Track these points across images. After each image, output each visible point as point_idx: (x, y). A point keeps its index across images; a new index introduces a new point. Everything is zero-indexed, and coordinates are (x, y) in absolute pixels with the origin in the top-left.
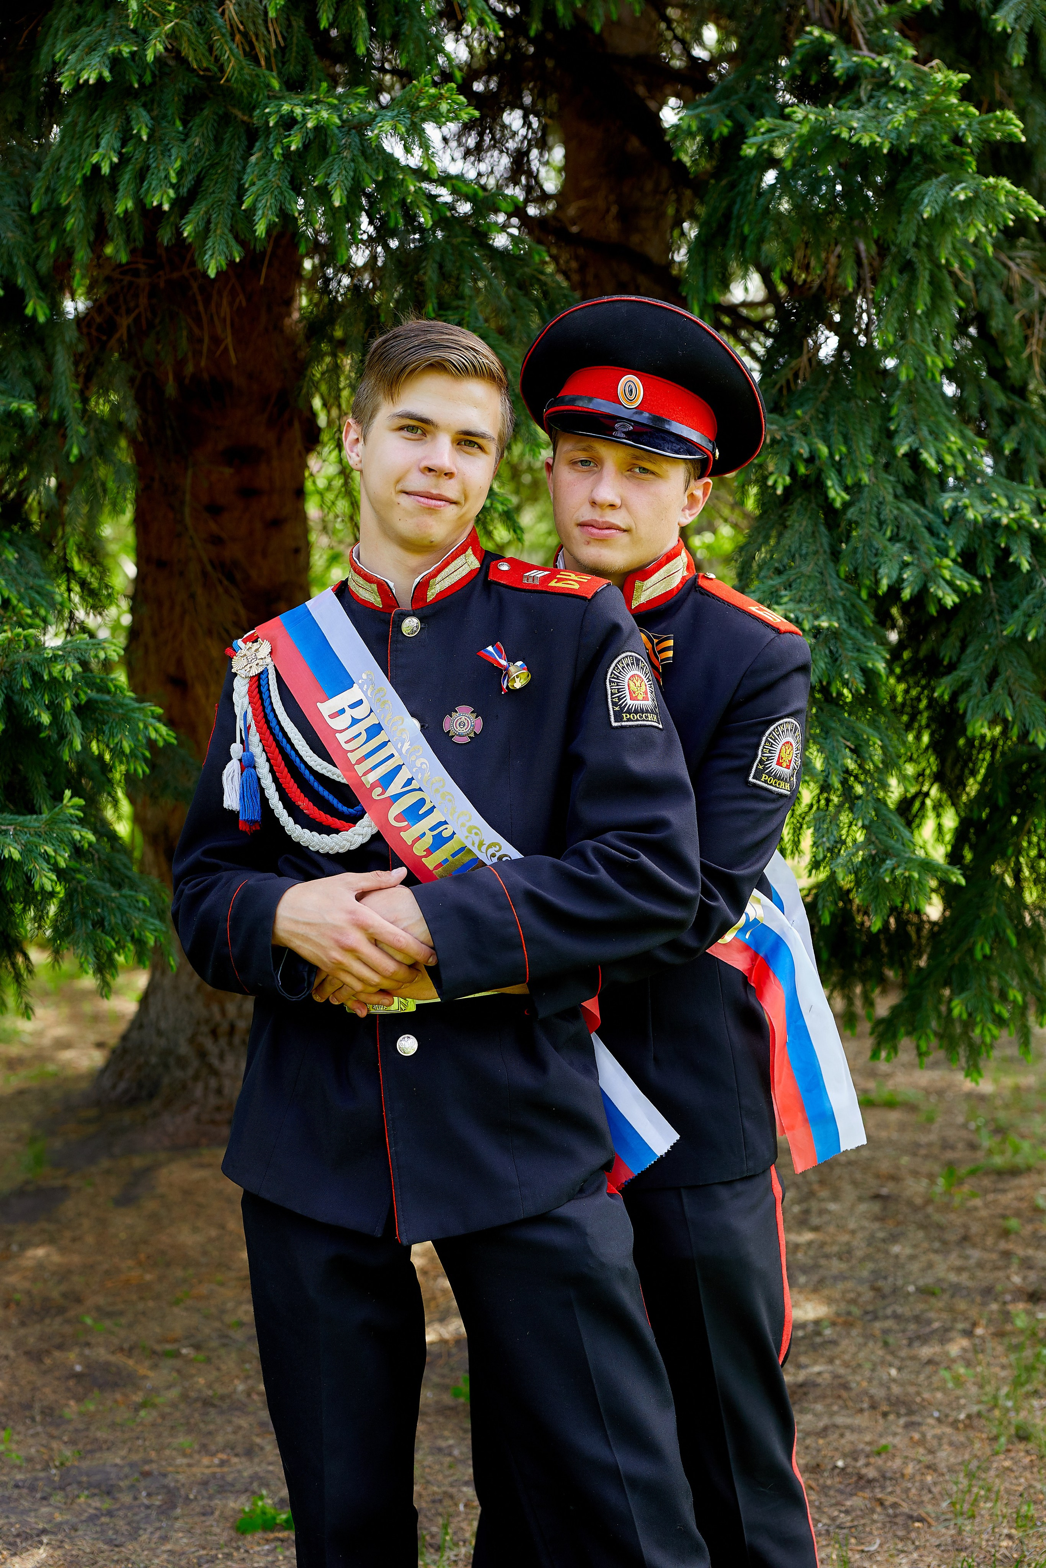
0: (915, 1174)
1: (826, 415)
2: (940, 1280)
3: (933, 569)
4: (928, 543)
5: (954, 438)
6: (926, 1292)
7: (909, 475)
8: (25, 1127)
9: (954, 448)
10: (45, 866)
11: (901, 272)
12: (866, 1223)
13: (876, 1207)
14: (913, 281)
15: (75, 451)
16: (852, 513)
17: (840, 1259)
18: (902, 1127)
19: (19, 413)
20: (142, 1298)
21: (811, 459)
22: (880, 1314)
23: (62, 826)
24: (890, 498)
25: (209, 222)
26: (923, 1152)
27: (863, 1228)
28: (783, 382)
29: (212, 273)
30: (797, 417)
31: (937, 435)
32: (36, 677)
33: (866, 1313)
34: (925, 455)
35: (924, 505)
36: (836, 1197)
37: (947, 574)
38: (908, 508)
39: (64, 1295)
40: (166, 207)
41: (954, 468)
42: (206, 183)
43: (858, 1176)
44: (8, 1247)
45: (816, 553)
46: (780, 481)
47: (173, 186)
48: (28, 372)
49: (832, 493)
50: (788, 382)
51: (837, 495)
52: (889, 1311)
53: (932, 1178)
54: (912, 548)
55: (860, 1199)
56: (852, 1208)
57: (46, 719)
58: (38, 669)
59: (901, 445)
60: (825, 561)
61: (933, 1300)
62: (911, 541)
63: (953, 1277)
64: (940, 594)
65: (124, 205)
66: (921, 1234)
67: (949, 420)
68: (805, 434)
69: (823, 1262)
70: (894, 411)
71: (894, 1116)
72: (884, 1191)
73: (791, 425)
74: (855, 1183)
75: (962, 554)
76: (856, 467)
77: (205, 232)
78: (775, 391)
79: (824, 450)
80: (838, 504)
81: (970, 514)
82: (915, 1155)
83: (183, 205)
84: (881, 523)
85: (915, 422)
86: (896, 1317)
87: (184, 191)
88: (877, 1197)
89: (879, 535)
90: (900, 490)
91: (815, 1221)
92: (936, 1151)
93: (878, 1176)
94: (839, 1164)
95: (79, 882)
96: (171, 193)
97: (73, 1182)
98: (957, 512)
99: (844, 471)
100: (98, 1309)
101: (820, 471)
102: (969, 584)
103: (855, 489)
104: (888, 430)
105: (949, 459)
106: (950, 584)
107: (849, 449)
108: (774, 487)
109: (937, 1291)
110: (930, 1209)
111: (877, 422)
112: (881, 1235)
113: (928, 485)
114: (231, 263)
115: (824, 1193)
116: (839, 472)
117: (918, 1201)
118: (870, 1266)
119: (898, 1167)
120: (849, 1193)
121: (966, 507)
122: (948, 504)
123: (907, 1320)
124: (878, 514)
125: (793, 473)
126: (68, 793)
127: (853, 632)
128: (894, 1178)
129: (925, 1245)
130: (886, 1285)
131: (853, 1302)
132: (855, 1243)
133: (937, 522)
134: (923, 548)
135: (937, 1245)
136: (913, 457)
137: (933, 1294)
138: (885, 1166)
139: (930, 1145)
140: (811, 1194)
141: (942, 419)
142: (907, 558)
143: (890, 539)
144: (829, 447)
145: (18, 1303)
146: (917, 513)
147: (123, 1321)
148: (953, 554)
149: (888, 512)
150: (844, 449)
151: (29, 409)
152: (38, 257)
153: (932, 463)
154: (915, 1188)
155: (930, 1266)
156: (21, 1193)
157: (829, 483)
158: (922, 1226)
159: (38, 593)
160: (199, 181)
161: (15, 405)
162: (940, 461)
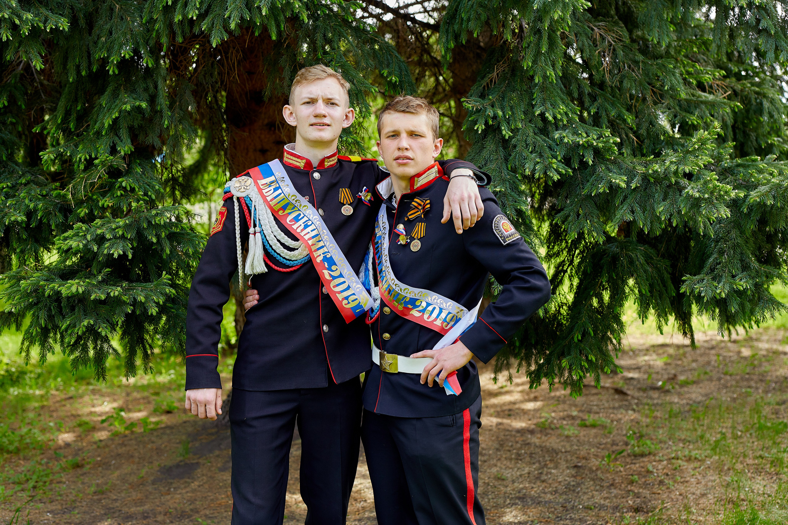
0: (596, 456)
1: (503, 98)
2: (596, 503)
3: (549, 164)
4: (548, 153)
5: (562, 107)
6: (588, 508)
7: (540, 124)
8: (184, 437)
9: (562, 111)
11: (535, 34)
12: (567, 478)
13: (573, 472)
14: (540, 38)
15: (166, 122)
16: (514, 141)
17: (552, 494)
18: (596, 436)
19: (139, 107)
20: (226, 511)
21: (495, 117)
22: (563, 517)
24: (531, 134)
25: (213, 24)
26: (602, 446)
27: (565, 480)
28: (485, 84)
29: (214, 45)
30: (490, 99)
31: (554, 106)
32: (149, 223)
33: (558, 517)
34: (547, 115)
35: (549, 138)
36: (556, 467)
37: (555, 166)
38: (540, 139)
39: (192, 510)
40: (195, 18)
41: (561, 120)
42: (213, 7)
43: (569, 457)
44: (169, 489)
45: (497, 159)
46: (480, 127)
47: (198, 9)
48: (146, 90)
49: (504, 132)
50: (487, 84)
51: (506, 133)
52: (568, 517)
53: (603, 458)
54: (541, 156)
55: (568, 468)
56: (562, 473)
57: (155, 240)
59: (537, 110)
60: (502, 163)
61: (590, 512)
62: (540, 153)
63: (602, 502)
64: (551, 175)
65: (178, 18)
66: (591, 483)
67: (562, 99)
68: (493, 106)
69: (542, 495)
70: (535, 95)
71: (593, 431)
72: (580, 464)
73: (486, 103)
74: (567, 461)
75: (564, 158)
76: (516, 121)
77: (212, 28)
78: (481, 88)
79: (500, 113)
80: (507, 137)
81: (566, 140)
82: (598, 448)
83: (202, 17)
84: (527, 145)
85: (544, 100)
86: (571, 519)
87: (202, 11)
88: (576, 466)
89: (526, 150)
90: (536, 131)
91: (544, 477)
92: (609, 446)
93: (577, 458)
94: (562, 452)
96: (197, 12)
97: (201, 461)
98: (561, 139)
99: (511, 123)
100: (206, 515)
101: (499, 123)
102: (566, 171)
103: (515, 131)
104: (532, 104)
105: (559, 117)
106: (556, 171)
107: (513, 113)
108: (477, 129)
109: (593, 507)
110: (599, 473)
111: (526, 100)
112: (572, 483)
113: (550, 128)
115: (551, 465)
116: (508, 123)
117: (594, 468)
118: (564, 497)
119: (589, 454)
120: (563, 465)
121: (564, 137)
122: (557, 136)
123: (576, 521)
124: (526, 141)
125: (486, 124)
126: (164, 273)
128: (585, 458)
129: (592, 488)
130: (569, 506)
131: (553, 513)
132: (560, 487)
133: (553, 144)
134: (545, 156)
135: (598, 487)
136: (542, 115)
137: (591, 509)
138: (583, 453)
139: (606, 444)
140: (546, 465)
141: (558, 98)
142: (538, 160)
143: (531, 152)
144: (503, 113)
145: (170, 513)
146: (544, 141)
147: (216, 521)
148: (559, 158)
149: (530, 140)
150: (510, 113)
151: (144, 105)
152: (149, 39)
153: (550, 118)
154: (594, 463)
155: (593, 497)
156: (178, 466)
157: (503, 128)
158: (593, 480)
161: (137, 103)
162: (555, 118)
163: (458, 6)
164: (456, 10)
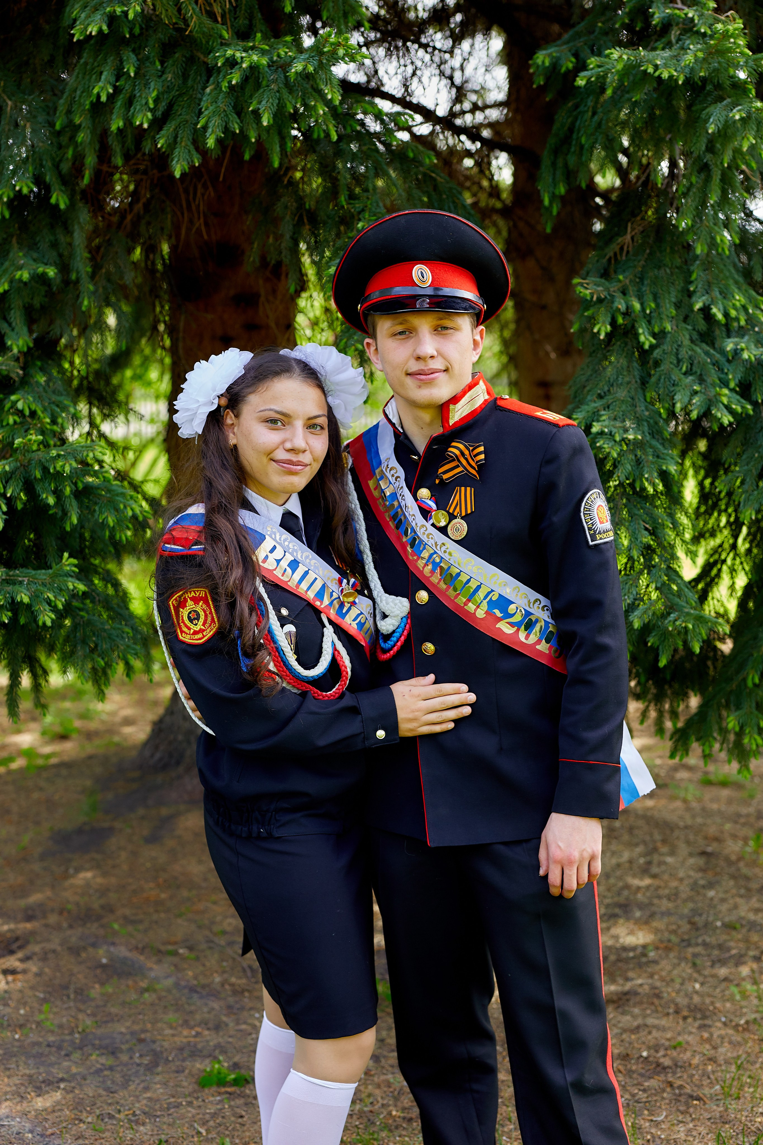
0: (734, 837)
1: (642, 279)
2: (743, 918)
3: (715, 396)
4: (713, 376)
5: (739, 298)
6: (730, 927)
7: (702, 325)
8: (88, 783)
9: (738, 304)
10: (47, 608)
11: (699, 172)
12: (692, 873)
13: (701, 861)
14: (708, 179)
15: (86, 303)
16: (657, 354)
17: (669, 899)
18: (730, 801)
19: (44, 274)
20: (157, 911)
21: (627, 313)
22: (693, 941)
23: (61, 579)
24: (687, 342)
25: (176, 137)
26: (742, 820)
27: (689, 877)
28: (611, 254)
29: (177, 174)
30: (620, 281)
31: (725, 295)
32: (45, 470)
33: (683, 941)
34: (714, 310)
35: (714, 348)
36: (672, 853)
37: (725, 400)
38: (700, 350)
39: (102, 907)
40: (146, 126)
41: (737, 319)
42: (175, 107)
43: (691, 837)
44: (67, 870)
45: (628, 383)
46: (603, 329)
47: (151, 110)
48: (54, 245)
49: (642, 338)
50: (615, 254)
51: (646, 339)
52: (700, 940)
53: (746, 840)
54: (701, 380)
55: (691, 855)
56: (683, 862)
57: (51, 501)
58: (47, 465)
59: (697, 302)
60: (636, 389)
61: (734, 933)
62: (701, 375)
63: (752, 916)
64: (719, 415)
65: (116, 124)
66: (732, 883)
67: (736, 282)
68: (624, 293)
69: (656, 901)
70: (694, 276)
71: (725, 793)
72: (709, 849)
73: (614, 287)
74: (688, 843)
75: (740, 384)
76: (661, 319)
77: (173, 143)
78: (605, 261)
79: (637, 306)
80: (647, 346)
81: (745, 355)
82: (736, 822)
83: (158, 124)
84: (679, 361)
85: (709, 284)
86: (705, 944)
87: (159, 114)
88: (703, 853)
89: (676, 370)
90: (695, 336)
91: (655, 870)
92: (752, 820)
93: (706, 838)
94: (679, 828)
95: (82, 617)
96: (149, 115)
97: (117, 825)
98: (737, 352)
99: (653, 322)
100: (125, 918)
101: (634, 321)
102: (743, 407)
103: (660, 336)
104: (688, 290)
105: (733, 313)
106: (728, 408)
107: (658, 306)
108: (599, 332)
109: (738, 926)
110: (741, 864)
111: (680, 284)
112: (702, 882)
113: (717, 332)
114: (192, 167)
115: (664, 849)
116: (649, 322)
117: (733, 858)
118: (691, 905)
119: (722, 832)
120: (683, 849)
121: (742, 350)
122: (730, 346)
123: (713, 948)
124: (677, 354)
125: (613, 323)
126: (66, 555)
127: (654, 443)
128: (717, 839)
129: (734, 891)
130: (700, 921)
131: (674, 932)
132: (682, 888)
133: (723, 360)
134: (709, 380)
135: (743, 891)
136: (706, 311)
137: (735, 928)
138: (712, 830)
139: (748, 815)
140: (655, 850)
141: (731, 282)
142: (696, 388)
143: (685, 374)
144: (642, 304)
146: (707, 353)
147: (141, 927)
148: (732, 385)
149: (684, 353)
150: (653, 305)
151: (51, 272)
152: (61, 161)
153: (720, 316)
154: (733, 848)
155: (736, 907)
156: (80, 831)
157: (641, 331)
158: (733, 877)
159: (58, 406)
160: (170, 106)
161: (40, 270)
162: (726, 315)
163: (573, 124)
164: (571, 130)
